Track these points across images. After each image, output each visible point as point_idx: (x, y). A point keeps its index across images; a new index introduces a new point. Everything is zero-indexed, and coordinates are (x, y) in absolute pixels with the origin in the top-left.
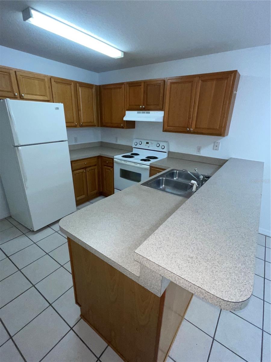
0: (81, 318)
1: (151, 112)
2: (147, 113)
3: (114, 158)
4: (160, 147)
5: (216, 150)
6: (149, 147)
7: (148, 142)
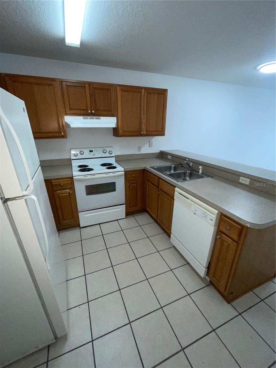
0: (230, 303)
1: (101, 118)
2: (96, 119)
3: (73, 177)
4: (107, 153)
5: (151, 147)
6: (94, 155)
7: (91, 150)
